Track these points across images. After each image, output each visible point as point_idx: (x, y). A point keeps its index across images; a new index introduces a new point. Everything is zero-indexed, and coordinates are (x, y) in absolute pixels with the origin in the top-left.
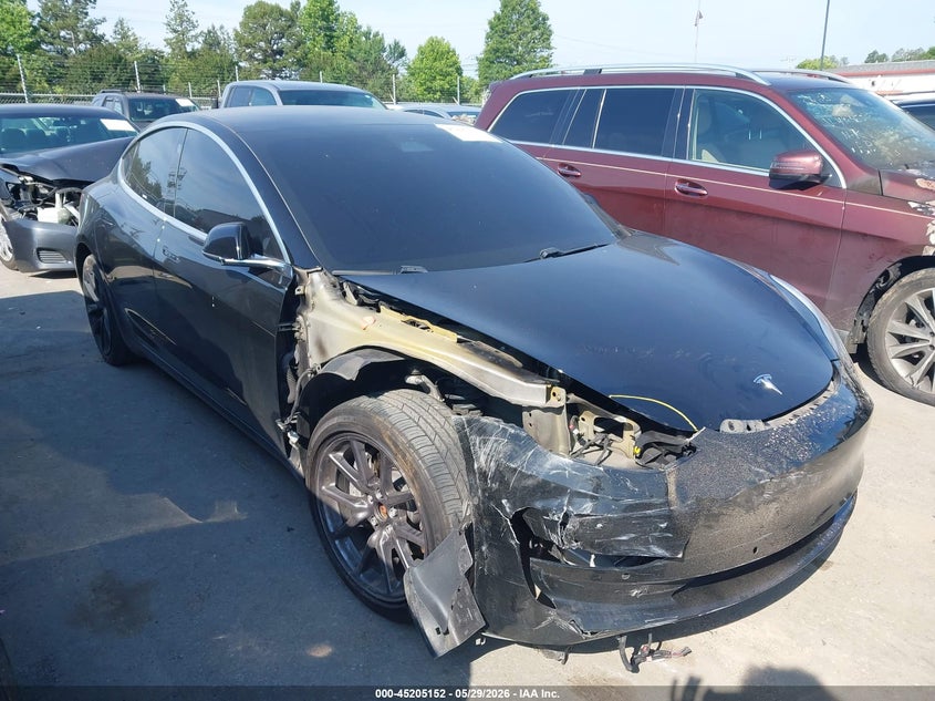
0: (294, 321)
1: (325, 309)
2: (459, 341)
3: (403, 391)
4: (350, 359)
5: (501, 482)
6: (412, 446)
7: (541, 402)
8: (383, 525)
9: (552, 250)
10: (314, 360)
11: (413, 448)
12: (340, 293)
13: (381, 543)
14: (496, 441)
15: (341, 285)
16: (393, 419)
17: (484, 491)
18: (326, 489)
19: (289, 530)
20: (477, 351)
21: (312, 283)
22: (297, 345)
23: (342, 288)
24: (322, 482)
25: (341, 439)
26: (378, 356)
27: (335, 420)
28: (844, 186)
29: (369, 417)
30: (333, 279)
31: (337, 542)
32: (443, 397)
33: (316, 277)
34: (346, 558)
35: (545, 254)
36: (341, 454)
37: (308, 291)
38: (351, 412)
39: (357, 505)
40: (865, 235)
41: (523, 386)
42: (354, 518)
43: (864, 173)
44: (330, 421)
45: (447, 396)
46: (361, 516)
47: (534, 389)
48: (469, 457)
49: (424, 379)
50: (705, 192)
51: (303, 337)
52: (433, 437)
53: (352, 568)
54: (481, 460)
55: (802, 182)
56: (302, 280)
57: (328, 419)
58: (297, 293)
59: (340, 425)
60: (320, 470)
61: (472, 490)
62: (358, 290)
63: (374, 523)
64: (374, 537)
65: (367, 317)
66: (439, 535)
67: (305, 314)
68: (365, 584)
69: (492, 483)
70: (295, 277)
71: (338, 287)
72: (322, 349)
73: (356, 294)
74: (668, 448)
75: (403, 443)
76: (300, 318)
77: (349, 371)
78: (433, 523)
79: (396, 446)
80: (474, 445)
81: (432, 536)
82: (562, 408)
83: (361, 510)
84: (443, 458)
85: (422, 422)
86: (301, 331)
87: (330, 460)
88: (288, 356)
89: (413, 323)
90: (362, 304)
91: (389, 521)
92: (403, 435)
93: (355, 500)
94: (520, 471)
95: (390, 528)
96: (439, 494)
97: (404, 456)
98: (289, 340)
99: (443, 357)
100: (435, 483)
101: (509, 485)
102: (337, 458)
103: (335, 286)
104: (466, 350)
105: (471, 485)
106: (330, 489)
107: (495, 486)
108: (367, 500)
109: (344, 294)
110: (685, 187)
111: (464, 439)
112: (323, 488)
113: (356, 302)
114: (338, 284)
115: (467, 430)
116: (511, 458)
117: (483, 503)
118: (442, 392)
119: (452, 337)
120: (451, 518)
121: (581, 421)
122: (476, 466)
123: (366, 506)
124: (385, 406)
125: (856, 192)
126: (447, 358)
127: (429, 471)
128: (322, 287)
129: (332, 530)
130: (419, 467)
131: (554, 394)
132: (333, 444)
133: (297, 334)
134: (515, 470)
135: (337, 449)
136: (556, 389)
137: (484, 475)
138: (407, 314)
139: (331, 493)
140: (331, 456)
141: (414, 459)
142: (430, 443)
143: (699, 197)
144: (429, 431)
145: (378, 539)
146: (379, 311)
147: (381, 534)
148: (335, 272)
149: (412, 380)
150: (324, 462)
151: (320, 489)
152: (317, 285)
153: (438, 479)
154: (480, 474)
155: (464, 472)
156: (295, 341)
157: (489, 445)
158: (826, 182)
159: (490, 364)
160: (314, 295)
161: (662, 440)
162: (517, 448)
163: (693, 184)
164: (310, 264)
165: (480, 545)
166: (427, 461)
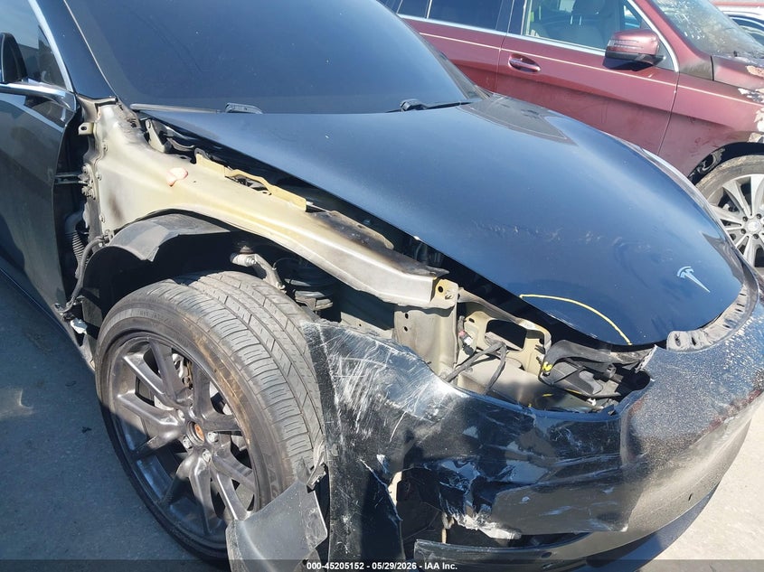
0: (81, 171)
1: (119, 156)
2: (309, 210)
3: (227, 275)
4: (148, 228)
5: (376, 429)
6: (238, 360)
7: (423, 300)
8: (199, 450)
9: (415, 102)
10: (108, 225)
11: (241, 363)
12: (140, 134)
13: (197, 472)
14: (370, 365)
15: (143, 124)
16: (211, 319)
17: (349, 438)
18: (123, 399)
19: (85, 430)
20: (335, 225)
21: (103, 121)
22: (87, 205)
23: (144, 129)
24: (117, 389)
25: (137, 339)
26: (189, 225)
27: (129, 314)
28: (677, 69)
29: (176, 314)
30: (131, 115)
31: (139, 462)
32: (283, 282)
33: (107, 111)
34: (151, 483)
35: (407, 106)
36: (140, 356)
37: (98, 130)
38: (151, 304)
39: (163, 422)
40: (694, 119)
41: (401, 278)
42: (160, 438)
43: (697, 57)
44: (123, 314)
45: (288, 281)
46: (169, 436)
47: (415, 282)
48: (326, 386)
49: (257, 259)
50: (538, 69)
51: (93, 192)
52: (270, 346)
53: (159, 494)
54: (347, 391)
55: (639, 62)
56: (89, 117)
57: (120, 310)
58: (81, 132)
59: (135, 320)
60: (113, 374)
61: (330, 433)
62: (166, 132)
63: (186, 445)
64: (187, 463)
65: (176, 169)
66: (276, 484)
67: (94, 162)
68: (175, 518)
69: (362, 427)
70: (79, 111)
71: (139, 125)
72: (117, 211)
73: (163, 137)
74: (587, 364)
75: (225, 356)
76: (87, 168)
77: (145, 247)
78: (269, 466)
79: (216, 359)
80: (335, 368)
81: (266, 483)
82: (451, 308)
83: (169, 428)
84: (285, 376)
85: (254, 323)
86: (90, 184)
87: (126, 364)
88: (73, 219)
89: (243, 181)
90: (171, 151)
91: (207, 446)
92: (226, 343)
93: (162, 415)
94: (408, 415)
95: (207, 455)
96: (279, 429)
97: (227, 375)
98: (74, 197)
99: (286, 231)
100: (272, 413)
101: (388, 433)
102: (135, 361)
103: (134, 125)
104: (320, 223)
105: (328, 428)
106: (128, 398)
107: (367, 433)
108: (177, 416)
109: (147, 137)
110: (519, 62)
111: (318, 357)
112: (119, 396)
113: (162, 148)
114: (137, 122)
115: (324, 345)
116: (392, 393)
117: (347, 456)
118: (282, 276)
119: (299, 203)
120: (295, 465)
121: (468, 322)
122: (337, 400)
123: (176, 423)
124: (200, 298)
125: (688, 76)
126: (294, 234)
127: (264, 397)
128: (116, 125)
129: (132, 447)
130: (249, 390)
131: (441, 289)
132: (128, 345)
133: (85, 189)
134: (401, 412)
135: (135, 350)
136: (444, 283)
137: (349, 415)
138: (234, 168)
139: (129, 403)
140: (126, 358)
141: (241, 379)
142: (266, 354)
143: (531, 74)
144: (265, 337)
145: (192, 466)
146: (194, 161)
147: (196, 461)
148: (134, 106)
149: (241, 259)
150: (117, 365)
151: (115, 398)
152: (109, 122)
153: (277, 407)
154: (344, 412)
155: (319, 404)
156: (83, 198)
157: (359, 371)
158: (659, 65)
159: (354, 245)
160: (105, 135)
161: (583, 355)
162: (403, 379)
163: (527, 60)
164: (101, 92)
165: (340, 513)
166: (261, 383)
